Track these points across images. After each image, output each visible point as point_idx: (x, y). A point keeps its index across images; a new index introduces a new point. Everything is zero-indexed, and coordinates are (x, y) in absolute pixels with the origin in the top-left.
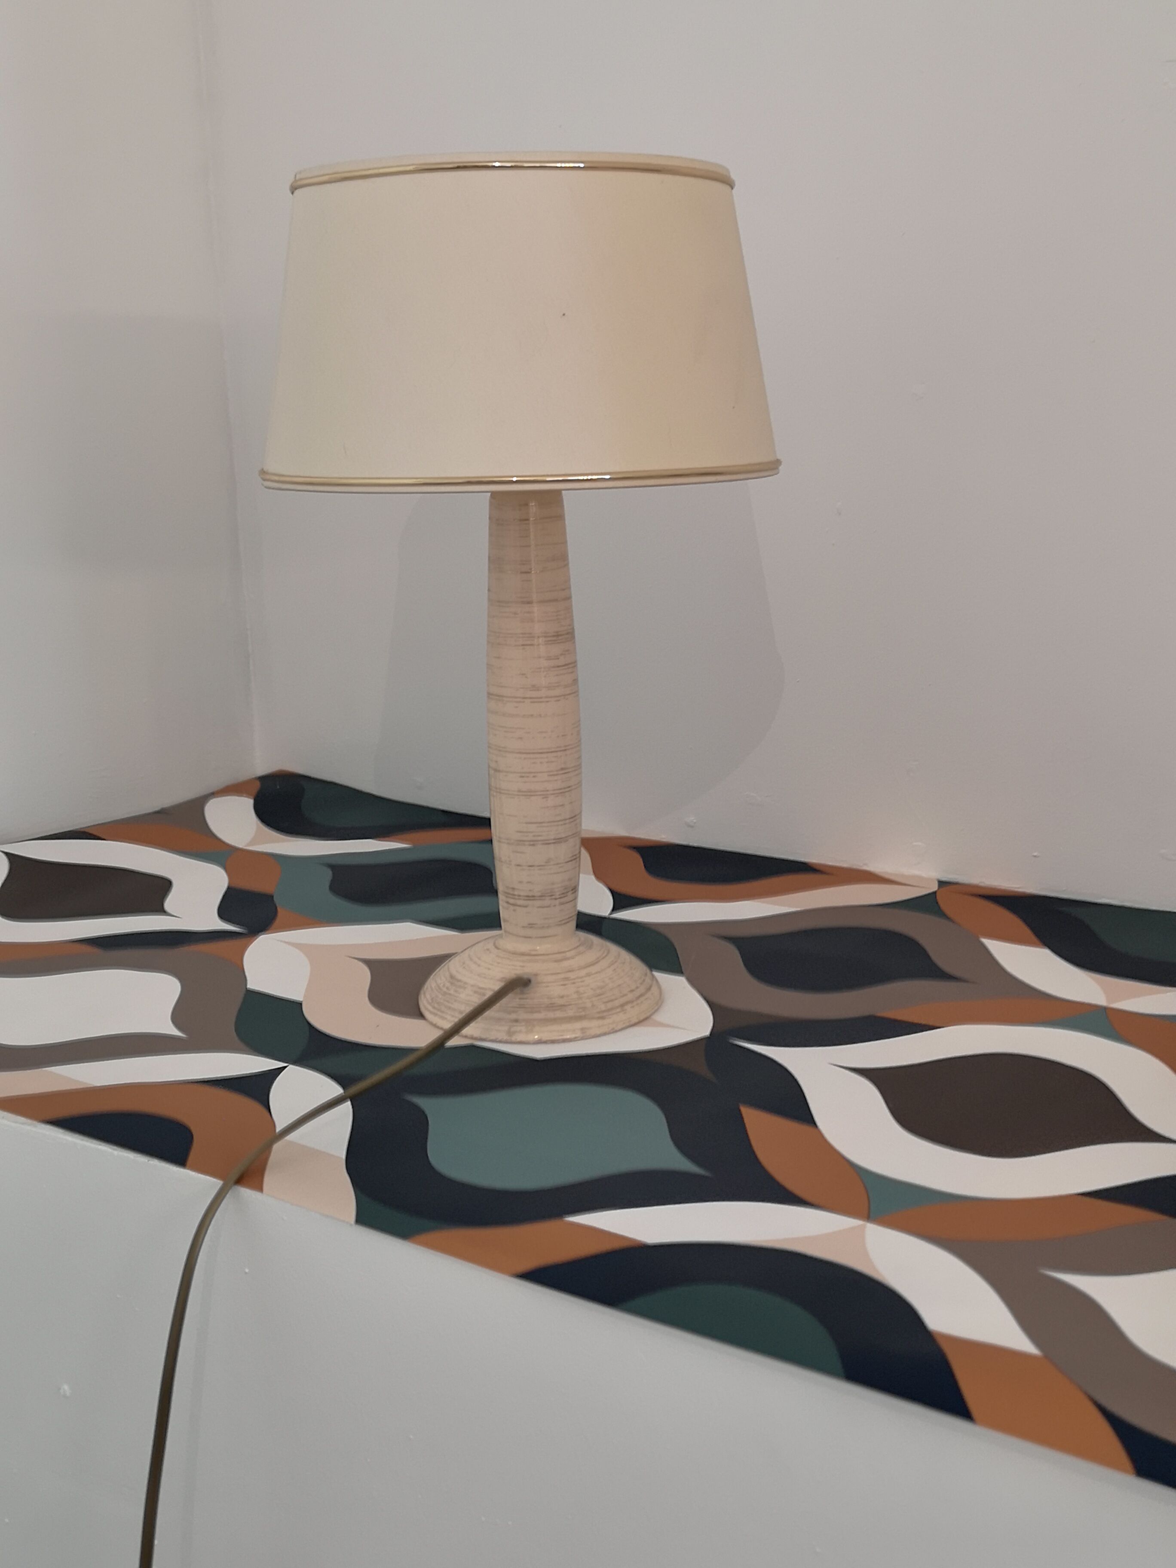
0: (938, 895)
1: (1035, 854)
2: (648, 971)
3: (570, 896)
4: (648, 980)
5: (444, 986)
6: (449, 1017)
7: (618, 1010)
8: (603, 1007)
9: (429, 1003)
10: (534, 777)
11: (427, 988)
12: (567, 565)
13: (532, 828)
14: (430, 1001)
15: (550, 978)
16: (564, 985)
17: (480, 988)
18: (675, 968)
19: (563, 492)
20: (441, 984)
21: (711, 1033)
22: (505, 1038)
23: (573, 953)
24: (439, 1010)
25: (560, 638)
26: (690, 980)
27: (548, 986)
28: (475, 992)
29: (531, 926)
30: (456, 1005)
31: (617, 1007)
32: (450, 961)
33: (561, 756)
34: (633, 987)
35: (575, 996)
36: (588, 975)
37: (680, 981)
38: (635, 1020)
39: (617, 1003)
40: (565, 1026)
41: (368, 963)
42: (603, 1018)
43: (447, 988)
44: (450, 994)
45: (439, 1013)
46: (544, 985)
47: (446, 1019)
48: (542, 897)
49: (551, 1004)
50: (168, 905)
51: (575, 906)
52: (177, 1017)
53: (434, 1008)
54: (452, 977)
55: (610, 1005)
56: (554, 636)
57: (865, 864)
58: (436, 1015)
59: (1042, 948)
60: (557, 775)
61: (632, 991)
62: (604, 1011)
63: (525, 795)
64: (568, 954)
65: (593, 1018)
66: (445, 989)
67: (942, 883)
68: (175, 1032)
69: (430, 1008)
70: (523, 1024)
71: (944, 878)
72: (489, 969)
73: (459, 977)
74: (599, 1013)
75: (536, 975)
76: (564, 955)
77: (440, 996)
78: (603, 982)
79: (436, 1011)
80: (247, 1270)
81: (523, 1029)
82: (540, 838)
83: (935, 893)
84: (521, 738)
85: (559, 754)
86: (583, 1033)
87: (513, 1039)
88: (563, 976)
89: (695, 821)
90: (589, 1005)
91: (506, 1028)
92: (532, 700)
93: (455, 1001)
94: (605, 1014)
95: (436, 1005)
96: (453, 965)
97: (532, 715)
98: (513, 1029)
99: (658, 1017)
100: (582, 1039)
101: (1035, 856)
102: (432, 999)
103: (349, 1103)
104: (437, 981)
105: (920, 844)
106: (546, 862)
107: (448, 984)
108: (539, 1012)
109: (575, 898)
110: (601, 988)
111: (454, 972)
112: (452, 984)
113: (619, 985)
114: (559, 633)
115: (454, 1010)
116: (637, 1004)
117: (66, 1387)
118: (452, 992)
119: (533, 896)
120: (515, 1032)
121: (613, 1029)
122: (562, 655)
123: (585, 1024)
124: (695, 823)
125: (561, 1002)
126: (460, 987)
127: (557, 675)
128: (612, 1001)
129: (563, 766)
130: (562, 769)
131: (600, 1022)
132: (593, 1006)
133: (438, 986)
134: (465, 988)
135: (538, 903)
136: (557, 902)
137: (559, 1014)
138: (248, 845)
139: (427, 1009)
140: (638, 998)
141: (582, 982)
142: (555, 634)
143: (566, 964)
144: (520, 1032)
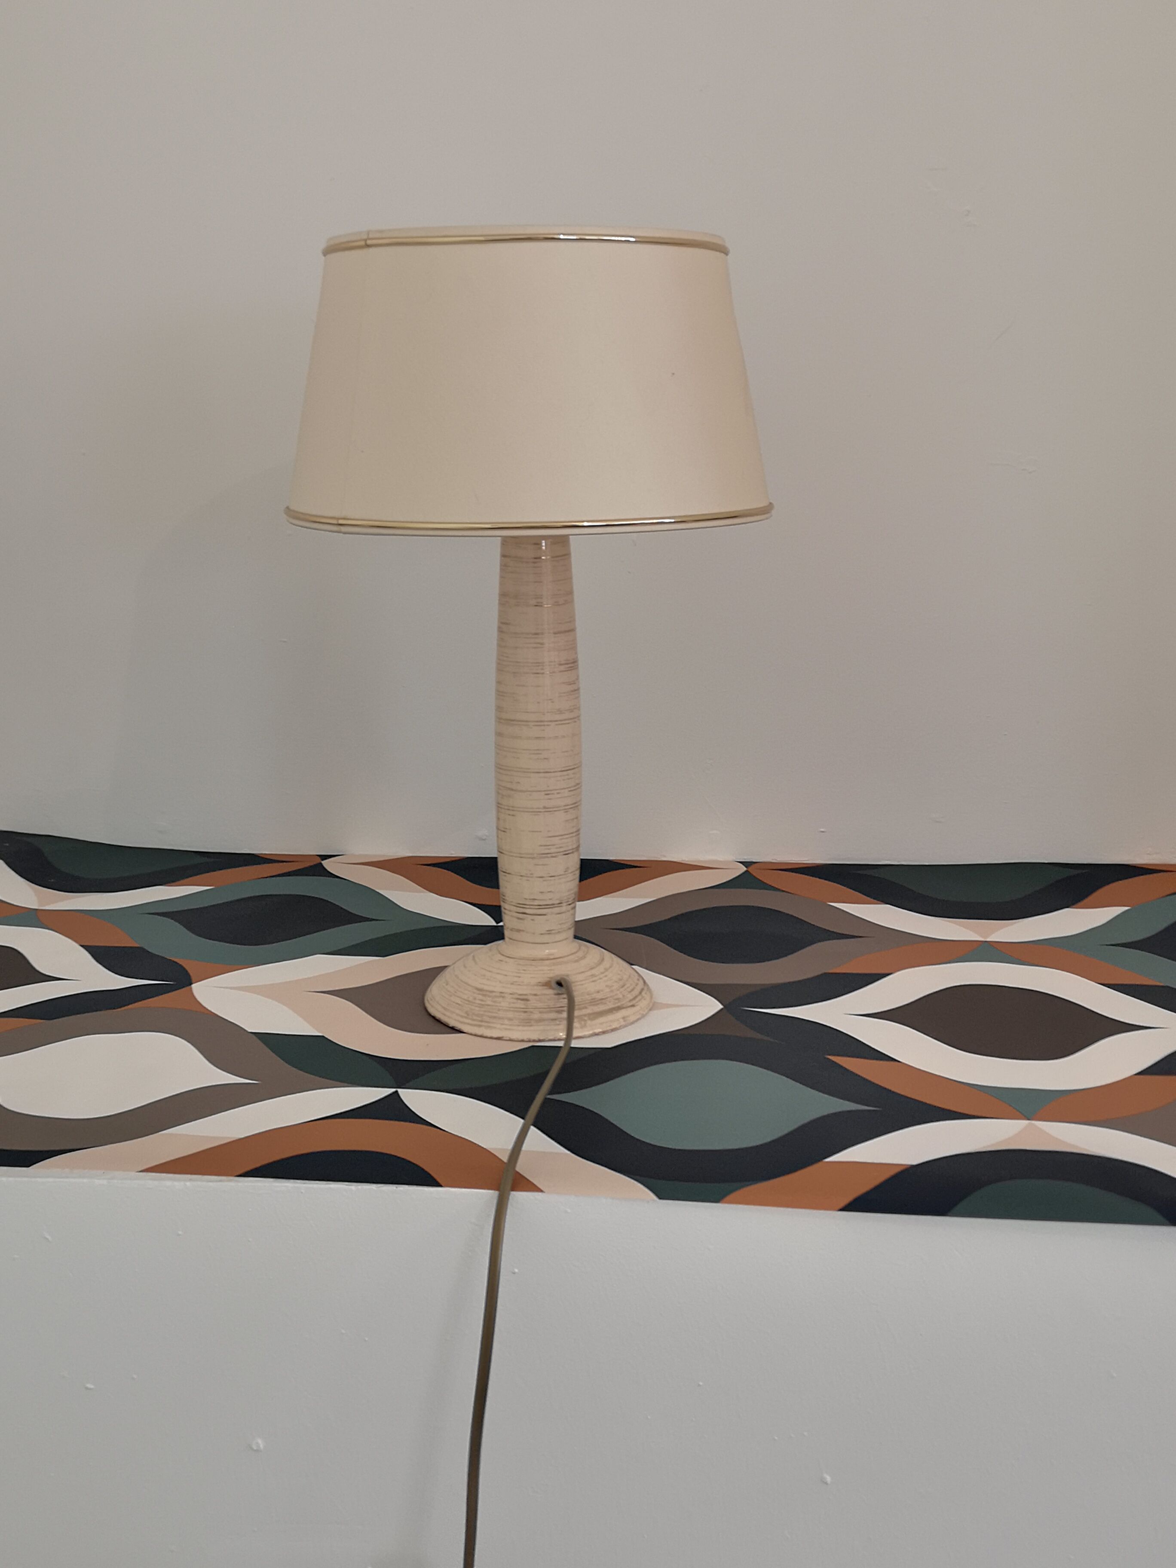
9: (456, 1017)
10: (558, 793)
12: (572, 602)
13: (556, 840)
15: (580, 977)
16: (594, 981)
19: (571, 537)
27: (582, 985)
29: (549, 932)
35: (608, 990)
36: (604, 971)
40: (611, 1017)
41: (335, 994)
46: (578, 983)
47: (495, 1028)
49: (592, 999)
72: (519, 977)
73: (481, 987)
75: (569, 976)
83: (744, 873)
86: (624, 1021)
90: (621, 996)
93: (499, 1010)
100: (625, 1026)
106: (565, 871)
108: (586, 1008)
114: (567, 662)
119: (553, 904)
122: (568, 682)
123: (623, 1013)
125: (599, 996)
135: (556, 910)
137: (602, 1008)
142: (563, 663)
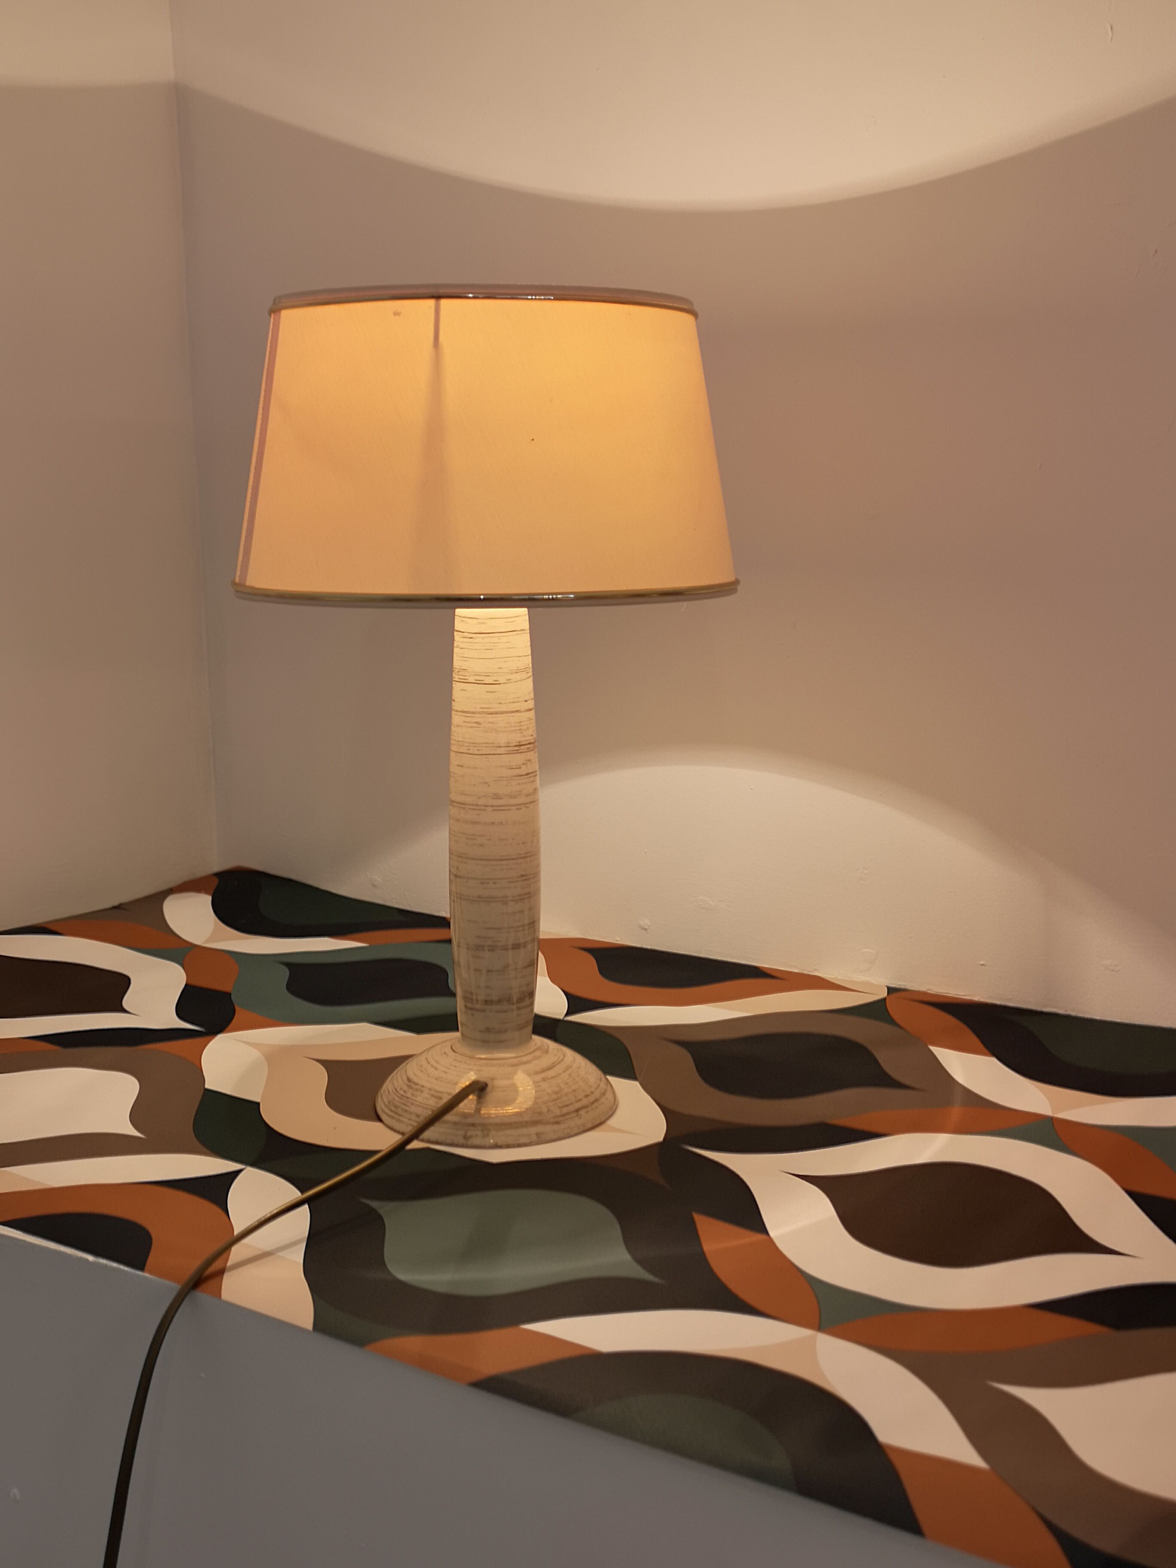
0: (887, 1001)
1: (982, 963)
2: (603, 1076)
3: (527, 1002)
4: (603, 1085)
5: (401, 1089)
6: (406, 1120)
7: (573, 1115)
8: (558, 1113)
9: (386, 1105)
11: (384, 1091)
13: (491, 933)
14: (387, 1103)
17: (437, 1092)
18: (629, 1074)
20: (398, 1086)
21: (664, 1139)
22: (462, 1141)
23: (529, 1057)
24: (395, 1113)
25: (522, 747)
26: (641, 1085)
28: (432, 1095)
29: (488, 1030)
30: (413, 1109)
31: (572, 1112)
32: (407, 1064)
33: (521, 863)
34: (588, 1093)
36: (544, 1079)
37: (634, 1086)
38: (589, 1125)
39: (571, 1108)
40: (520, 1131)
41: (327, 1064)
42: (558, 1123)
43: (405, 1091)
44: (407, 1098)
45: (396, 1116)
46: (499, 1089)
47: (403, 1122)
48: (499, 1001)
50: (126, 1003)
51: (532, 1010)
52: (135, 1117)
53: (391, 1110)
54: (409, 1080)
55: (565, 1110)
56: (516, 746)
57: (815, 970)
58: (393, 1118)
59: (990, 1057)
60: (517, 881)
61: (587, 1096)
62: (559, 1117)
63: (485, 901)
64: (525, 1059)
65: (548, 1123)
66: (402, 1092)
67: (891, 990)
68: (132, 1131)
69: (387, 1111)
70: (480, 1128)
71: (894, 984)
73: (415, 1079)
74: (554, 1117)
76: (520, 1059)
77: (398, 1099)
78: (559, 1086)
79: (393, 1114)
80: (203, 1375)
81: (479, 1133)
82: (499, 944)
83: (884, 1000)
84: (482, 845)
85: (520, 861)
87: (469, 1143)
89: (649, 924)
91: (462, 1133)
92: (493, 808)
93: (412, 1104)
94: (560, 1119)
95: (393, 1109)
96: (411, 1069)
97: (493, 823)
98: (469, 1134)
99: (611, 1122)
101: (982, 965)
102: (389, 1102)
103: (306, 1206)
104: (394, 1083)
105: (869, 950)
107: (406, 1088)
109: (532, 1003)
110: (556, 1093)
111: (411, 1076)
112: (408, 1086)
113: (575, 1090)
114: (522, 743)
115: (411, 1113)
116: (592, 1109)
117: (15, 1491)
118: (409, 1095)
119: (491, 1001)
120: (471, 1137)
121: (568, 1134)
122: (524, 764)
123: (540, 1128)
124: (648, 926)
126: (417, 1090)
127: (519, 784)
128: (567, 1106)
129: (523, 873)
130: (522, 876)
131: (556, 1127)
132: (549, 1110)
133: (396, 1090)
134: (422, 1091)
135: (495, 1008)
136: (514, 1007)
138: (206, 942)
139: (384, 1112)
140: (593, 1103)
142: (518, 744)
143: (522, 1068)
144: (477, 1136)
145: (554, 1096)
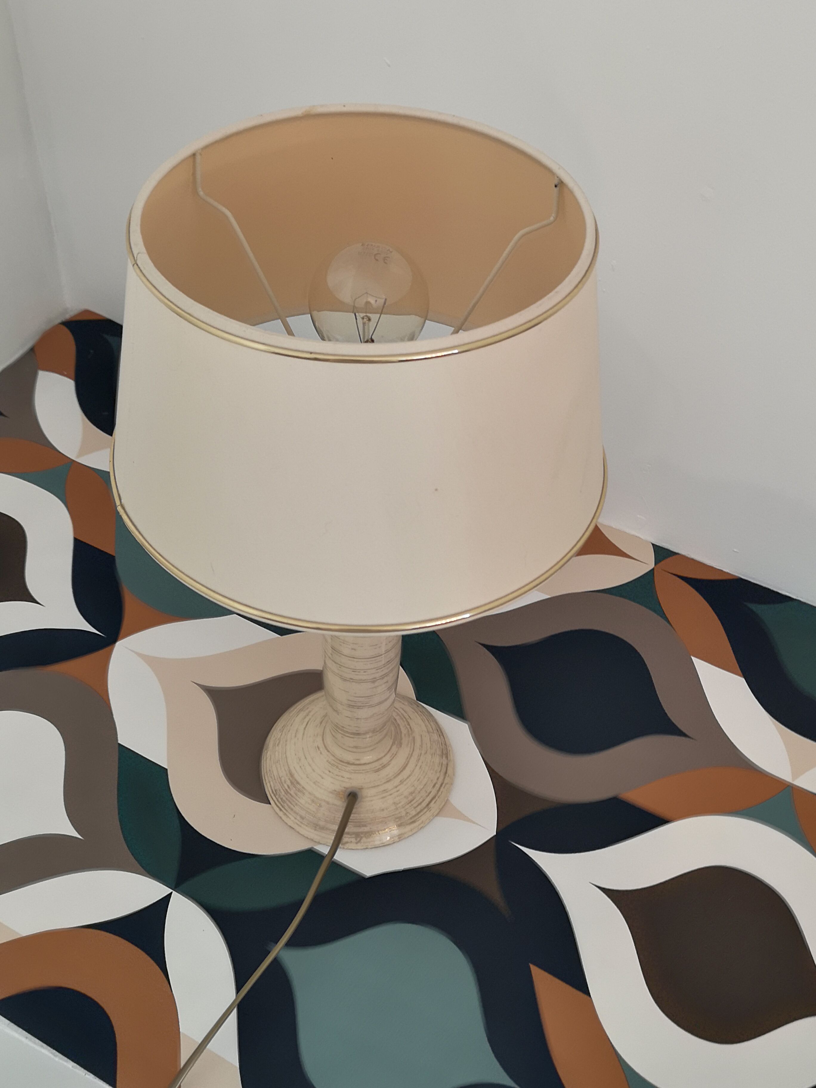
7: (426, 810)
8: (414, 813)
15: (372, 792)
16: (383, 798)
21: (497, 832)
23: (388, 758)
27: (371, 800)
31: (425, 808)
34: (435, 781)
36: (402, 782)
38: (436, 812)
39: (424, 804)
42: (414, 822)
45: (290, 815)
46: (367, 797)
54: (292, 778)
55: (418, 809)
58: (287, 816)
61: (434, 786)
62: (415, 815)
64: (385, 760)
65: (407, 825)
70: (353, 836)
74: (411, 818)
75: (361, 789)
76: (380, 762)
78: (413, 786)
81: (353, 840)
82: (367, 705)
83: (653, 571)
88: (382, 788)
94: (415, 818)
107: (289, 783)
110: (411, 793)
112: (292, 785)
113: (425, 785)
116: (438, 797)
118: (292, 792)
126: (299, 791)
128: (420, 803)
131: (413, 826)
132: (407, 813)
140: (438, 790)
141: (397, 791)
143: (384, 773)
145: (411, 798)
